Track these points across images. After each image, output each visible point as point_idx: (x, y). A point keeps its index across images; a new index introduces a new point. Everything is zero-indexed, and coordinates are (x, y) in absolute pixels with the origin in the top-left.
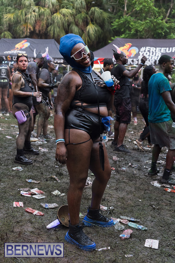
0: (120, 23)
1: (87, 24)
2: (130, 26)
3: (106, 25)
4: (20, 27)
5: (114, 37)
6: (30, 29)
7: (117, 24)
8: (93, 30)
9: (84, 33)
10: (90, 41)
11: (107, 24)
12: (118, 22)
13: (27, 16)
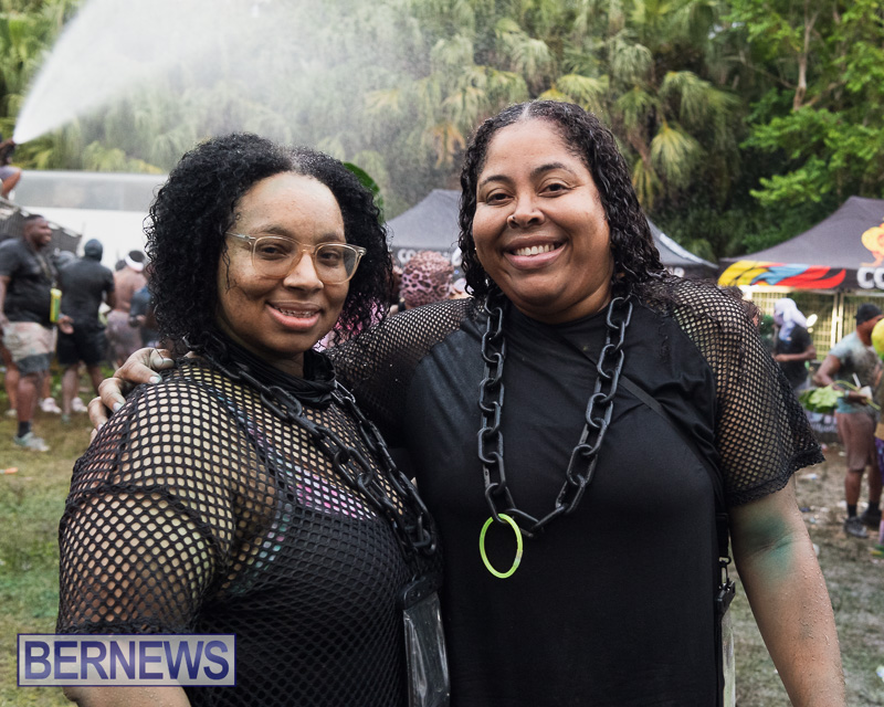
0: (786, 130)
1: (651, 130)
2: (827, 142)
3: (720, 132)
4: (418, 137)
5: (769, 177)
6: (457, 144)
7: (776, 134)
8: (676, 151)
9: (640, 157)
10: (660, 186)
11: (722, 128)
12: (779, 128)
13: (448, 100)
